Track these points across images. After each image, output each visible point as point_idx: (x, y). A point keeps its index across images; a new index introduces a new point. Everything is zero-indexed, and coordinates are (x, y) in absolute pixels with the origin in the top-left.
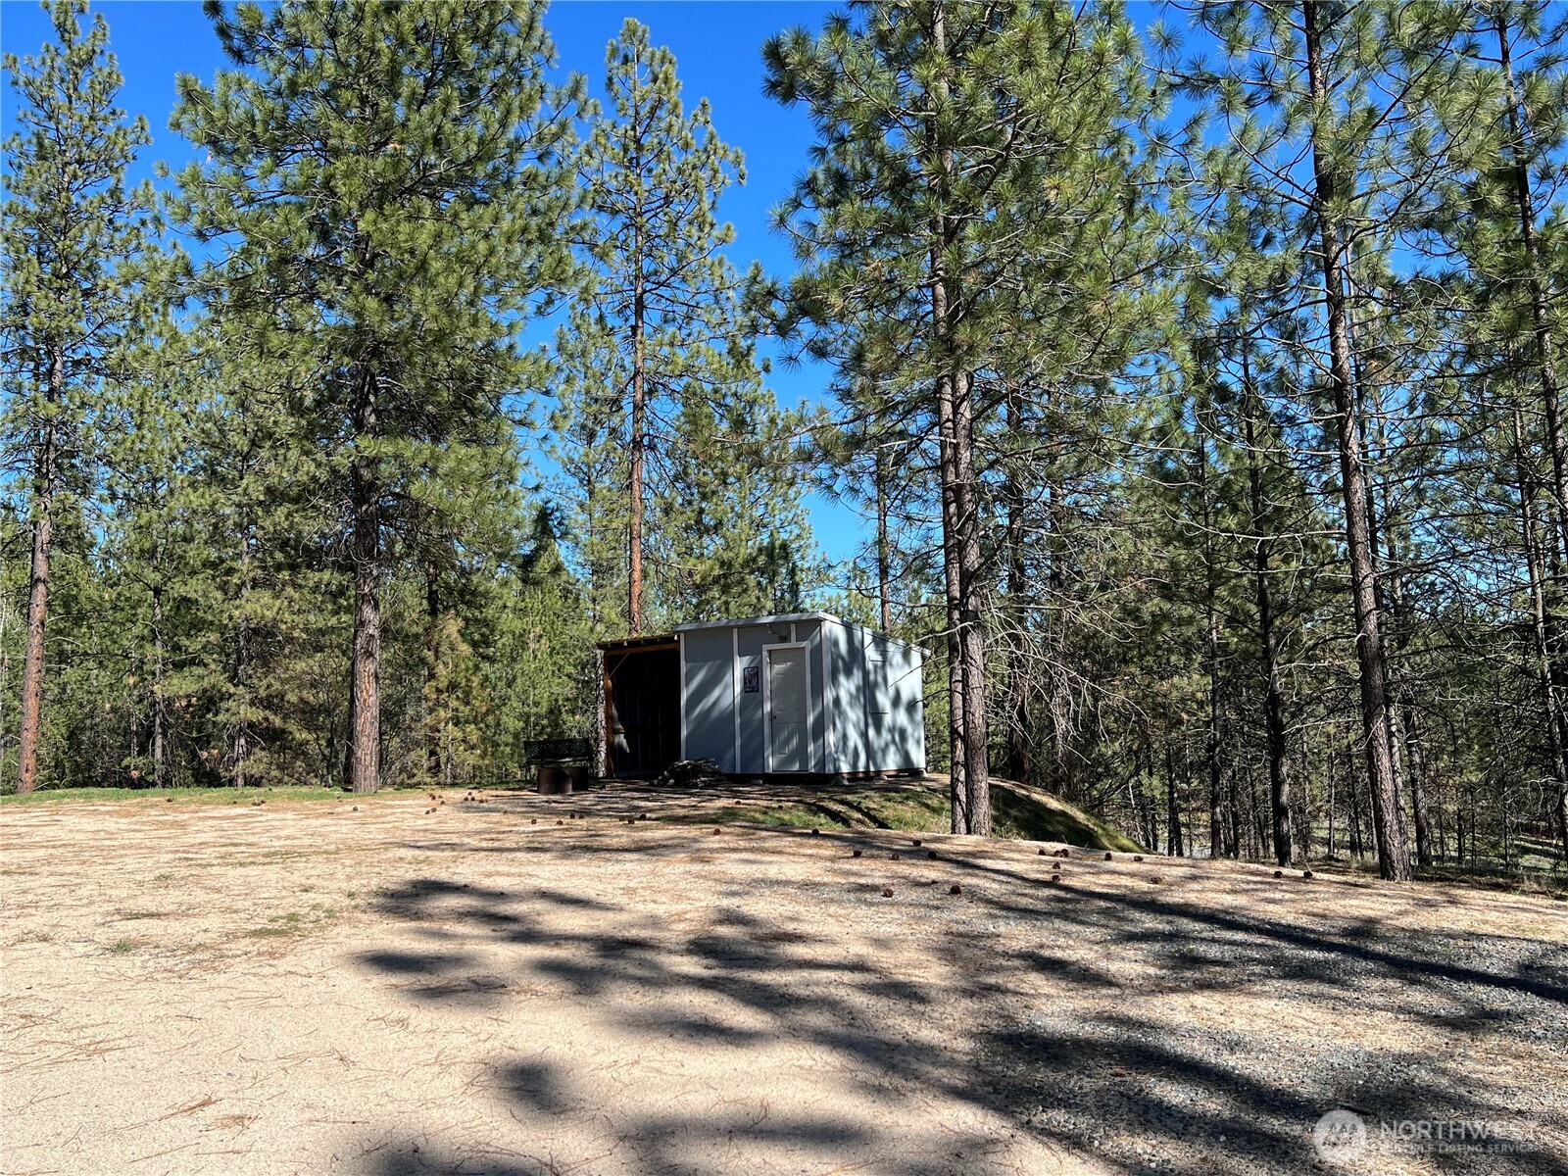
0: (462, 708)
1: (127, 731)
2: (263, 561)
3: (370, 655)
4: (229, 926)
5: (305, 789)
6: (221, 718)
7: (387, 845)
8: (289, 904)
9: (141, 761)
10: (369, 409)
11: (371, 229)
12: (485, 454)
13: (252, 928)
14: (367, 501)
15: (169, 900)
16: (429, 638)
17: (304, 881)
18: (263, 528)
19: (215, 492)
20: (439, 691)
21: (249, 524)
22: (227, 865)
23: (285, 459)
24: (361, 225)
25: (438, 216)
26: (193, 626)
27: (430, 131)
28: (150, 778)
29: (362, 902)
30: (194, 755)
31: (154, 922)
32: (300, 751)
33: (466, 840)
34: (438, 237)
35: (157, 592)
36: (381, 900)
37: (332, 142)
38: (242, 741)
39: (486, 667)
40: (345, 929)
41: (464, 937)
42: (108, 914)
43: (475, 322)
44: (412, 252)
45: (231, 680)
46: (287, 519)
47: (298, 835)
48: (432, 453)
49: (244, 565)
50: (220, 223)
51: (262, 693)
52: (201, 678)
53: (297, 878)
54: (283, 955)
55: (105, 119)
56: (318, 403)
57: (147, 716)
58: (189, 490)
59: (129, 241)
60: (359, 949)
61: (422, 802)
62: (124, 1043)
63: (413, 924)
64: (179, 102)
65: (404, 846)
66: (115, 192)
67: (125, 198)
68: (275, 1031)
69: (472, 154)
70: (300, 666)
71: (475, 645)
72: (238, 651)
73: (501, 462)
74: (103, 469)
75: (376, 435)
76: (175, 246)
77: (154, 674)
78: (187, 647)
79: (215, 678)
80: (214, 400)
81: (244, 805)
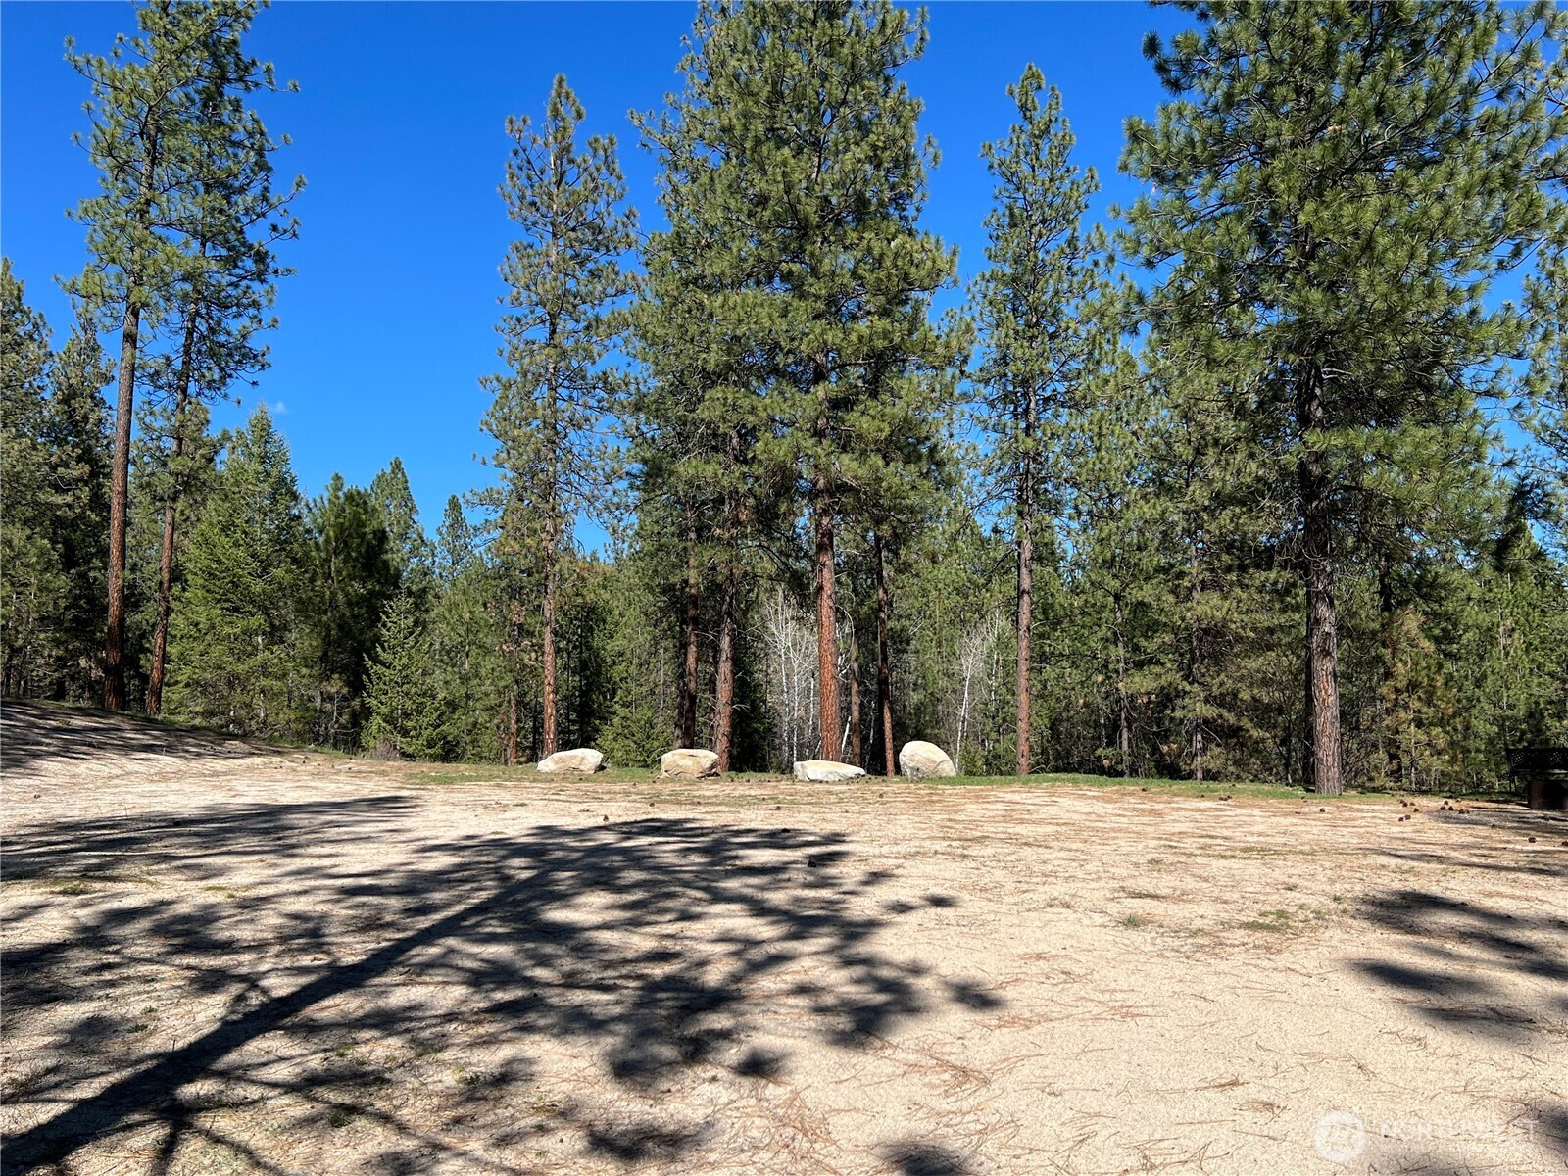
0: (1425, 709)
1: (1097, 724)
2: (1210, 563)
3: (1327, 653)
4: (1223, 915)
5: (1266, 787)
6: (1178, 714)
7: (1366, 851)
8: (1275, 901)
9: (1110, 751)
10: (1315, 403)
11: (1311, 220)
12: (1446, 434)
13: (1245, 920)
14: (1317, 497)
15: (1165, 883)
16: (1384, 636)
17: (1286, 880)
18: (1209, 532)
19: (1165, 502)
20: (1397, 690)
21: (1196, 529)
22: (1209, 856)
23: (1228, 464)
24: (1302, 218)
25: (1384, 188)
26: (1149, 628)
27: (1371, 102)
28: (1119, 768)
29: (1349, 908)
30: (1155, 749)
31: (1156, 902)
32: (1257, 748)
33: (1454, 854)
34: (1385, 211)
35: (1118, 597)
36: (1370, 908)
37: (1269, 142)
38: (1199, 737)
39: (1449, 666)
40: (1337, 934)
41: (1469, 959)
42: (1115, 890)
43: (1430, 292)
44: (1356, 234)
45: (1185, 678)
46: (1232, 521)
47: (1270, 832)
48: (1386, 439)
49: (1193, 568)
50: (1167, 247)
51: (1216, 691)
52: (1159, 676)
53: (1278, 875)
54: (1279, 951)
55: (1062, 178)
56: (1261, 404)
57: (1113, 711)
58: (1142, 502)
59: (1085, 283)
60: (1355, 956)
61: (1392, 808)
62: (1150, 1011)
63: (1409, 938)
64: (1125, 147)
65: (1383, 853)
66: (1072, 242)
67: (1080, 245)
68: (1287, 1026)
69: (1419, 112)
70: (1252, 664)
71: (1437, 640)
72: (1192, 651)
73: (1466, 440)
74: (1070, 490)
75: (1324, 429)
76: (1123, 279)
77: (1117, 672)
78: (1145, 648)
79: (1173, 677)
80: (1161, 416)
81: (1213, 799)
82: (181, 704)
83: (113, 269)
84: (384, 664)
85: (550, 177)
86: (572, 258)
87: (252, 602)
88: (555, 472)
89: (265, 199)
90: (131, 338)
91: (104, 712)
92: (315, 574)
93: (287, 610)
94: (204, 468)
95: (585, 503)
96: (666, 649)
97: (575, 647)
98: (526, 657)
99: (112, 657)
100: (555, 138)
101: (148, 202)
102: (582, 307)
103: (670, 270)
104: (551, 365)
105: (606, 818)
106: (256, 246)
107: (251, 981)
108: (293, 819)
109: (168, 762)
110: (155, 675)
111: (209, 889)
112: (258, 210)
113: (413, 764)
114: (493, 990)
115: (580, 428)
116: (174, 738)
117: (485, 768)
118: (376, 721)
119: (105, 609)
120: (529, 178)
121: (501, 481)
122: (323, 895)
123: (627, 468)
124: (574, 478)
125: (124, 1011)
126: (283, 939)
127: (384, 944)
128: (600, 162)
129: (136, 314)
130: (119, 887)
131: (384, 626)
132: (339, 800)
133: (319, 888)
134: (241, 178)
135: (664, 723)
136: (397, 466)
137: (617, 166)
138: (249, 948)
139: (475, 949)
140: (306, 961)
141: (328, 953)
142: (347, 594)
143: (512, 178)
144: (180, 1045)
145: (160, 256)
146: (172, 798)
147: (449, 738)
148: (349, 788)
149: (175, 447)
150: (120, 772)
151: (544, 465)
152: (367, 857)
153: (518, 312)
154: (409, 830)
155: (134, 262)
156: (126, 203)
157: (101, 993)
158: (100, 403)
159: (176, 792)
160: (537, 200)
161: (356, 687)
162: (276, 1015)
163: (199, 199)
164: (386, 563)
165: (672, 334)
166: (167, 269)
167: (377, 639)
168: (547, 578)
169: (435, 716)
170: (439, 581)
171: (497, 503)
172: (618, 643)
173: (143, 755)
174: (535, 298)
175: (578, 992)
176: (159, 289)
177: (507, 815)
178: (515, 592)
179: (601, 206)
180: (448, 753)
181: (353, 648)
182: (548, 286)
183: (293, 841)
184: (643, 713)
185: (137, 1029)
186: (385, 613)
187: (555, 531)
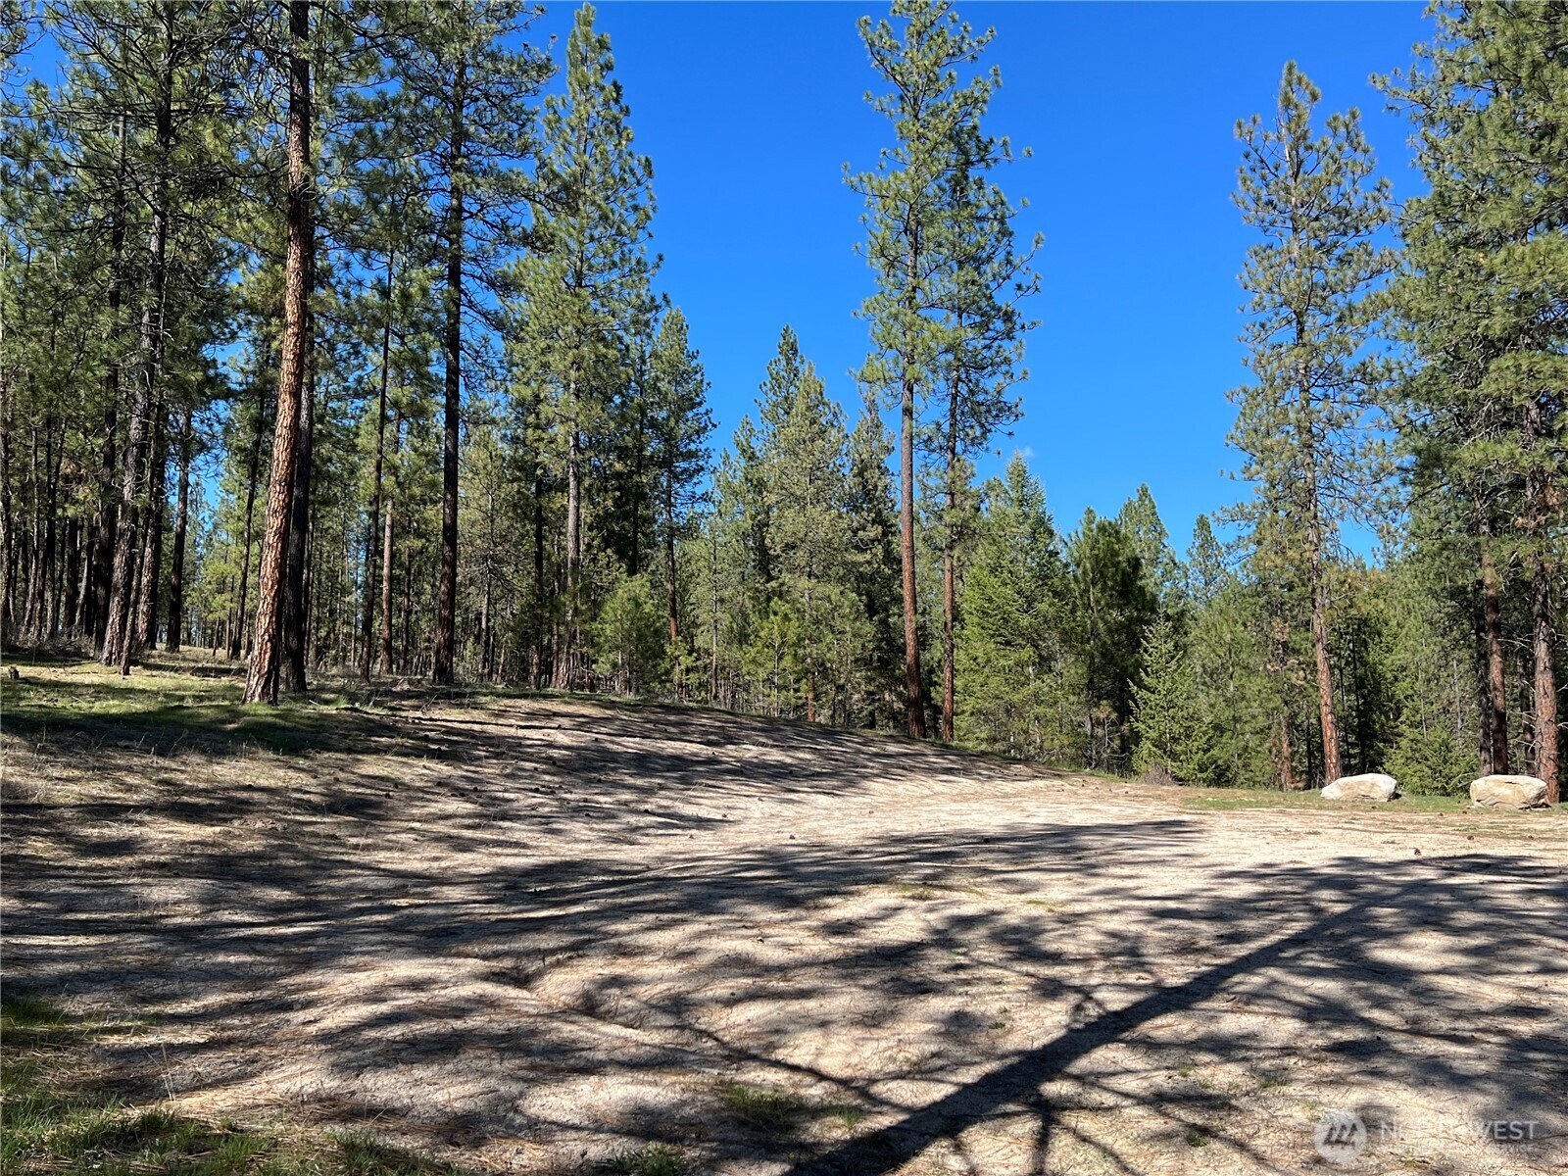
82: (971, 733)
83: (892, 354)
84: (1148, 689)
85: (1287, 169)
86: (1317, 248)
87: (1022, 635)
88: (1314, 478)
89: (1009, 262)
90: (908, 412)
91: (910, 739)
92: (1075, 604)
93: (1052, 642)
94: (974, 518)
95: (1352, 507)
96: (1460, 662)
97: (1347, 663)
98: (1293, 676)
99: (913, 692)
100: (1289, 129)
101: (914, 290)
102: (1332, 299)
103: (1432, 236)
104: (1302, 366)
105: (1417, 852)
106: (1004, 307)
107: (1086, 993)
108: (1086, 840)
109: (965, 783)
110: (947, 705)
111: (1030, 902)
112: (1004, 274)
113: (1187, 789)
114: (1328, 1028)
115: (1340, 427)
116: (967, 762)
117: (1263, 794)
118: (1146, 746)
119: (902, 650)
120: (1263, 178)
121: (1253, 494)
122: (1134, 916)
123: (1397, 462)
124: (1336, 481)
125: (983, 1009)
126: (1106, 956)
127: (1203, 969)
128: (1341, 140)
129: (911, 390)
130: (955, 895)
131: (1146, 651)
132: (1124, 823)
133: (1129, 908)
134: (987, 248)
135: (1465, 743)
136: (1144, 492)
137: (1362, 139)
138: (1075, 961)
139: (1301, 982)
140: (1131, 978)
141: (1151, 973)
142: (1106, 623)
143: (1244, 181)
144: (1037, 1045)
145: (927, 334)
146: (976, 817)
147: (1220, 762)
148: (1130, 811)
149: (949, 502)
150: (929, 792)
151: (1302, 472)
152: (1167, 881)
153: (1261, 317)
154: (1202, 856)
155: (906, 344)
156: (898, 295)
157: (961, 990)
158: (884, 472)
159: (978, 811)
160: (1274, 198)
161: (1124, 712)
162: (1112, 1027)
163: (955, 276)
164: (1141, 589)
165: (1442, 305)
166: (933, 345)
167: (1139, 665)
168: (1314, 591)
169: (1205, 739)
170: (1193, 603)
171: (1249, 517)
172: (1399, 657)
173: (945, 777)
174: (1278, 299)
175: (1429, 1041)
176: (927, 365)
177: (1301, 844)
178: (1276, 608)
179: (1347, 187)
180: (1220, 776)
181: (1117, 674)
182: (1293, 282)
183: (1092, 861)
184: (1436, 735)
185: (998, 1026)
186: (1145, 638)
187: (1320, 540)
